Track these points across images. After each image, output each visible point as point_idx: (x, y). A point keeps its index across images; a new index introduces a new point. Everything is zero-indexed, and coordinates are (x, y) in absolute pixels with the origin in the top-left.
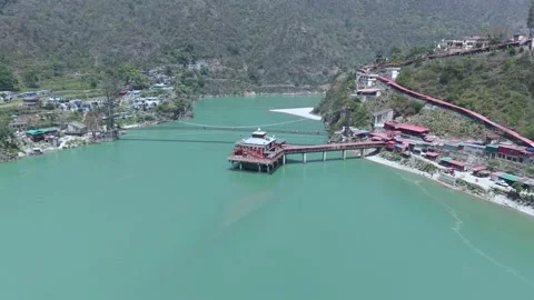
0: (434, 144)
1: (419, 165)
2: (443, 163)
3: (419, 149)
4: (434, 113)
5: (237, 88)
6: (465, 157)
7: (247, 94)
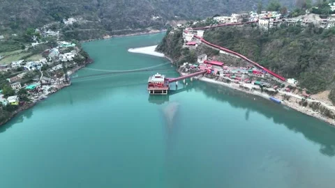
0: (228, 70)
5: (98, 34)
7: (105, 37)
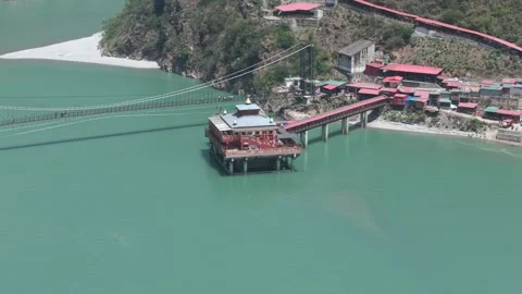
0: (467, 90)
1: (456, 123)
2: (490, 115)
3: (447, 100)
4: (436, 43)
6: (514, 104)
